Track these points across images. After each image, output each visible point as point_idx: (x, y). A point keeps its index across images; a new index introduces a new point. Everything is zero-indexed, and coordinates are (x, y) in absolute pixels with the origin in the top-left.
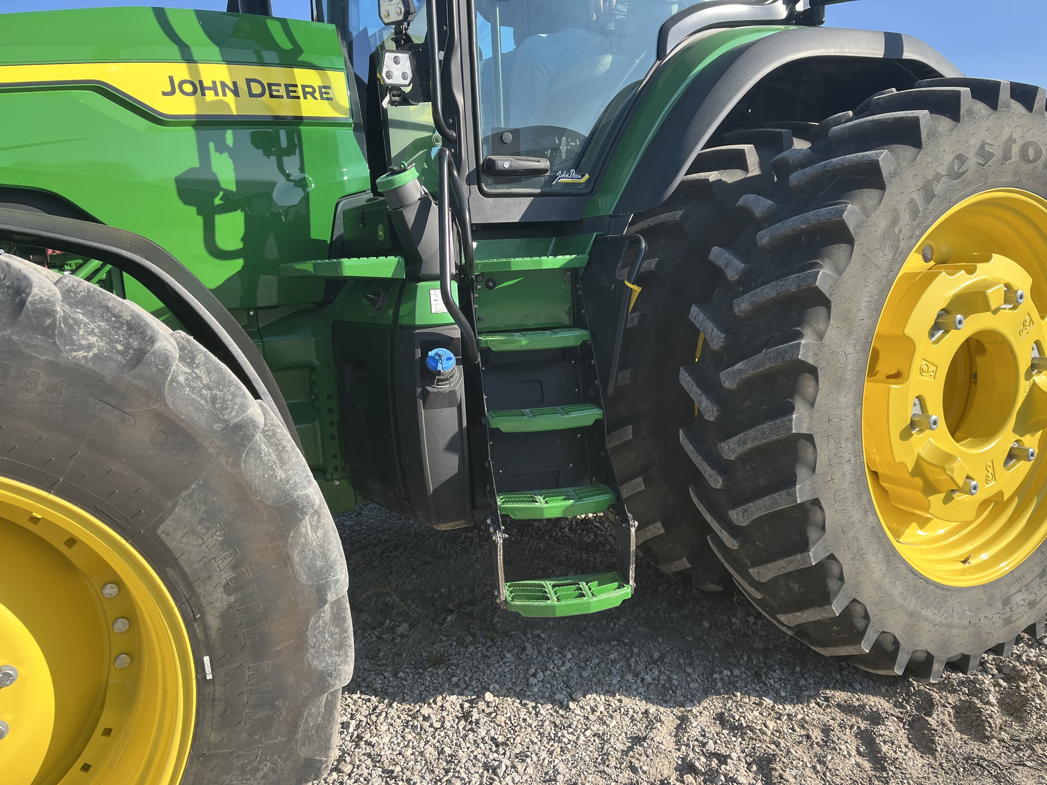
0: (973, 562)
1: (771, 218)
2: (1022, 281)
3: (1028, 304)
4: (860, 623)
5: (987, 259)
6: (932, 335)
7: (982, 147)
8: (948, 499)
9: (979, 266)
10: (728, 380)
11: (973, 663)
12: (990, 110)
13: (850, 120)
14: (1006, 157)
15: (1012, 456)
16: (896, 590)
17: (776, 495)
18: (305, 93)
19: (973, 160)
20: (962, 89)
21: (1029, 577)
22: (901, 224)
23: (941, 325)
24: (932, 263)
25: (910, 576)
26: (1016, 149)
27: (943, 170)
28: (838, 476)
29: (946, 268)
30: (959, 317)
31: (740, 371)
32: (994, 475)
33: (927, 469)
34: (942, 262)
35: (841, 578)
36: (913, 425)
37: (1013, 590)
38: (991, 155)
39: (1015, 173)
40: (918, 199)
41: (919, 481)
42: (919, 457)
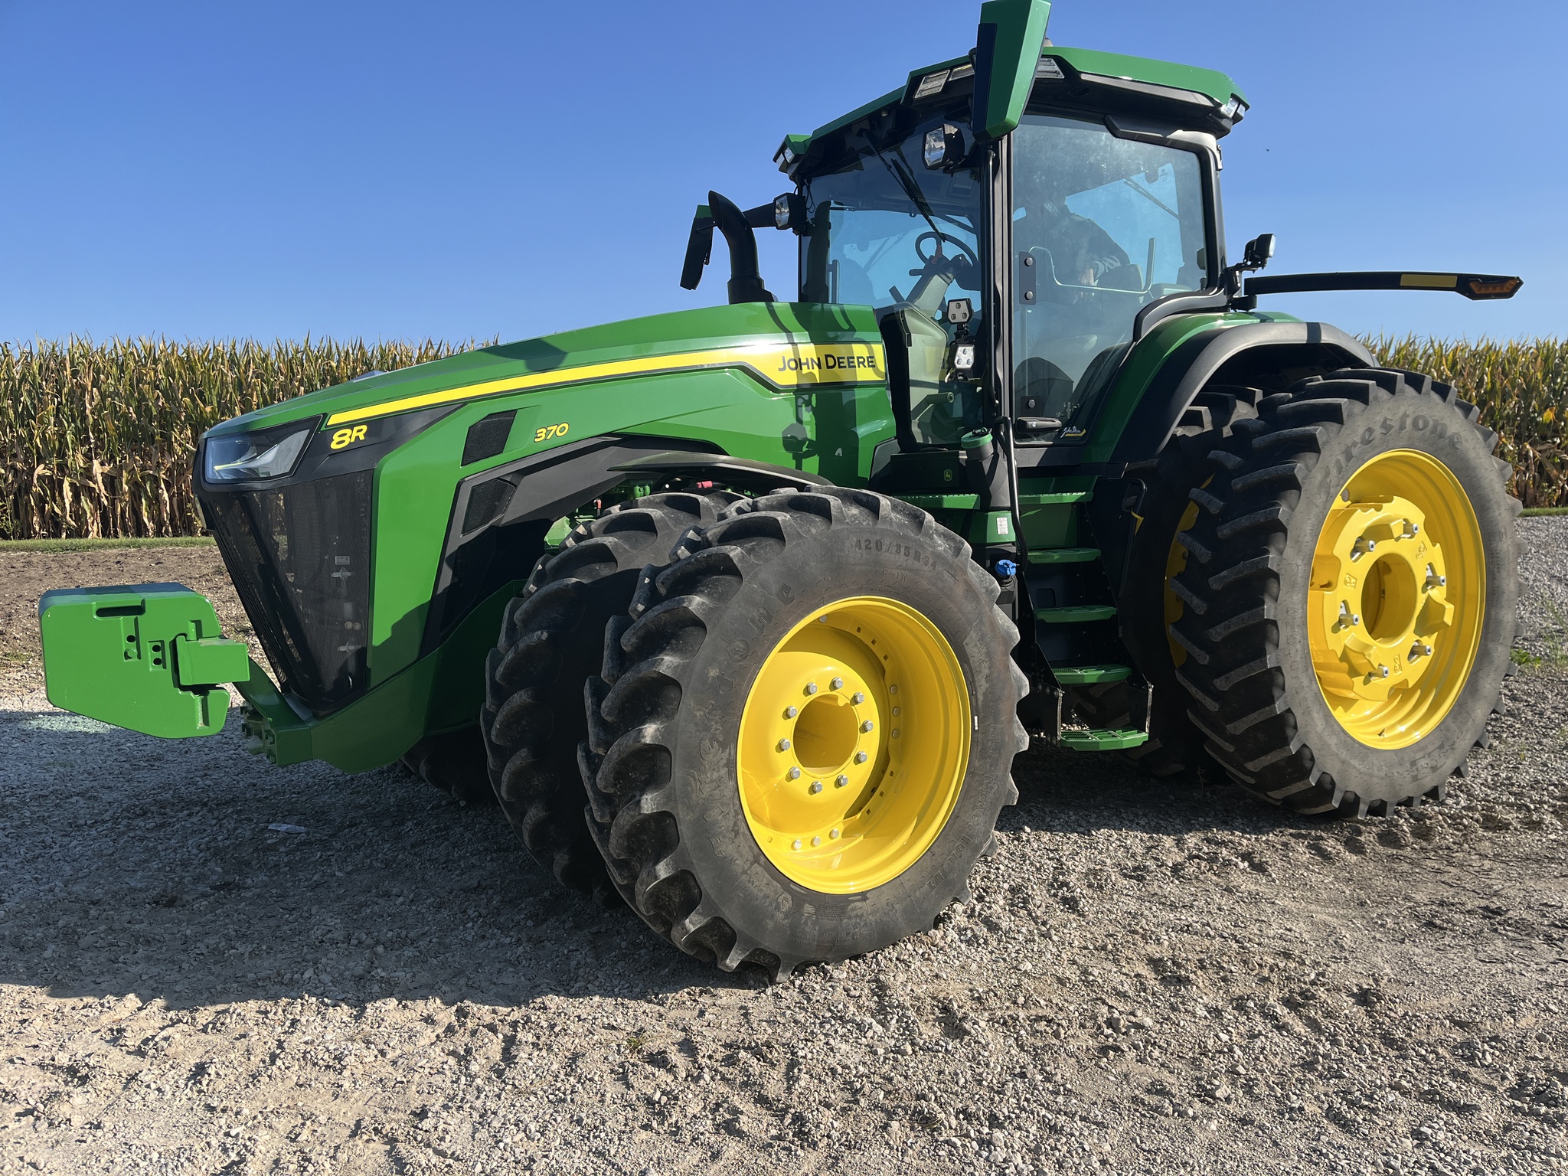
0: (1386, 735)
1: (1240, 471)
2: (1417, 518)
3: (1421, 535)
4: (1308, 764)
5: (1390, 500)
6: (1352, 556)
7: (1385, 422)
8: (1366, 682)
9: (1384, 505)
10: (1215, 584)
11: (1390, 809)
12: (1390, 395)
13: (1290, 401)
14: (1402, 427)
15: (1414, 652)
16: (1333, 741)
17: (1252, 664)
18: (859, 363)
19: (1378, 431)
20: (1371, 382)
21: (1431, 748)
22: (1331, 476)
23: (1359, 548)
24: (1349, 502)
25: (1342, 734)
26: (1409, 421)
27: (1358, 439)
28: (1293, 652)
29: (1360, 507)
30: (1371, 542)
31: (1225, 577)
32: (1400, 666)
33: (1351, 655)
34: (1356, 501)
35: (1296, 727)
36: (1340, 622)
37: (1418, 756)
38: (1391, 427)
39: (1409, 438)
40: (1342, 459)
41: (1345, 665)
42: (1345, 646)
